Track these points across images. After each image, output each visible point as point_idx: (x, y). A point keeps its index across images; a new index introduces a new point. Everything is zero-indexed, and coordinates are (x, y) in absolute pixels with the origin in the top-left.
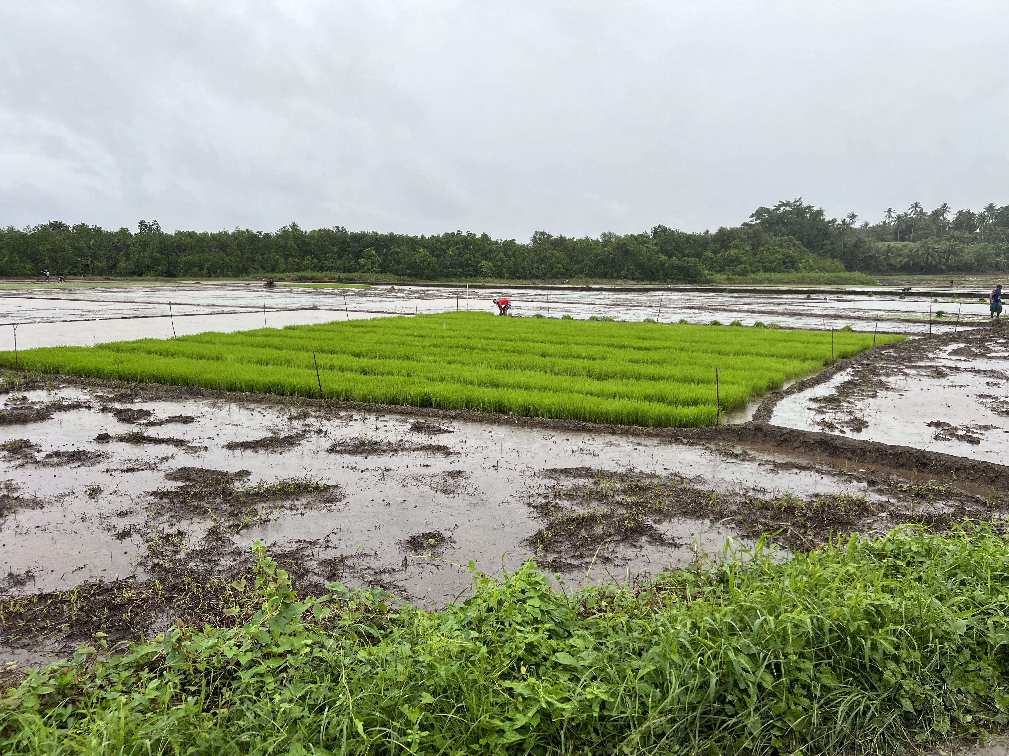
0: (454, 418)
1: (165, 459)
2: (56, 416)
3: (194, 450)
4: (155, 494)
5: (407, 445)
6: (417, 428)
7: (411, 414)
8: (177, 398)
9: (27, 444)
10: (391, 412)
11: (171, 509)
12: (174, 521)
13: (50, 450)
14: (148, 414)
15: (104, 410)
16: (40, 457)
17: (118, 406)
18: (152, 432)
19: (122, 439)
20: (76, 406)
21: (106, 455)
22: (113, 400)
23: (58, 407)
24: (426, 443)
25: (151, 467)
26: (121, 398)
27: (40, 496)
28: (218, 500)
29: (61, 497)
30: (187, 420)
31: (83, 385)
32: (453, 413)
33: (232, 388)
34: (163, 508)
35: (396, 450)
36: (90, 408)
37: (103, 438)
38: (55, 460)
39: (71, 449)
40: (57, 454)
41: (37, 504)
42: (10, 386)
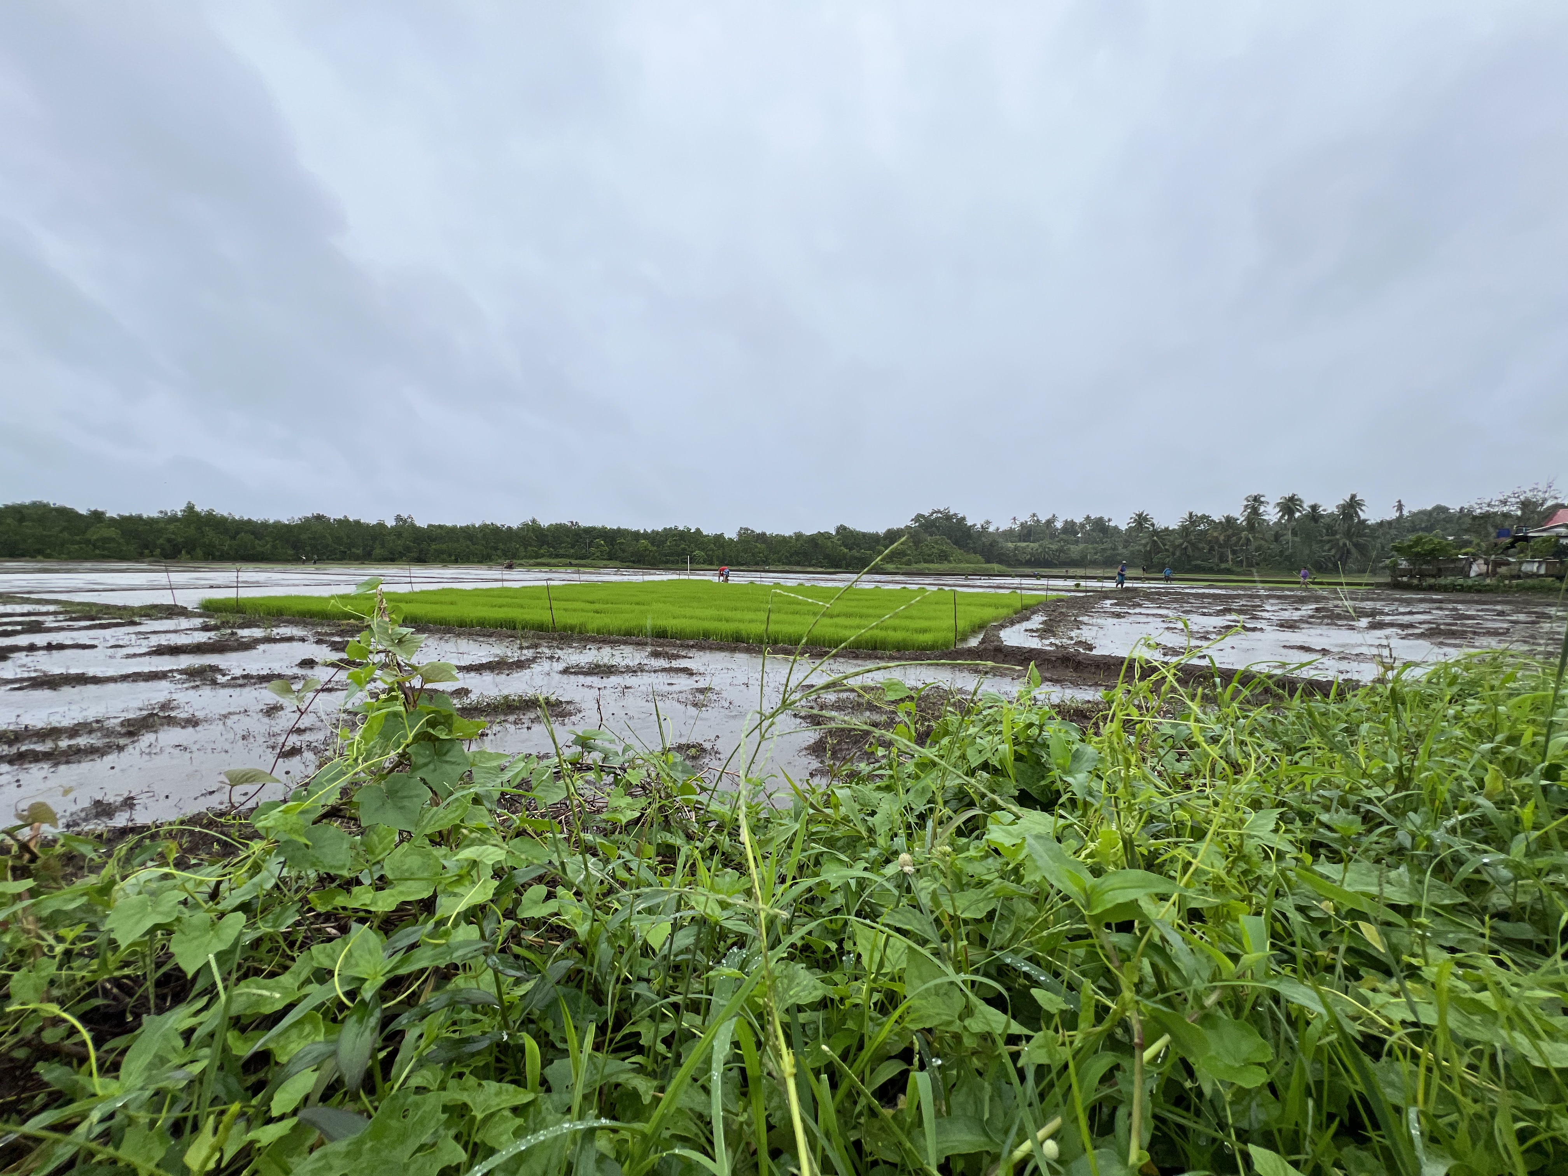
6: (656, 655)
19: (329, 664)
32: (692, 643)
41: (193, 722)
42: (224, 624)
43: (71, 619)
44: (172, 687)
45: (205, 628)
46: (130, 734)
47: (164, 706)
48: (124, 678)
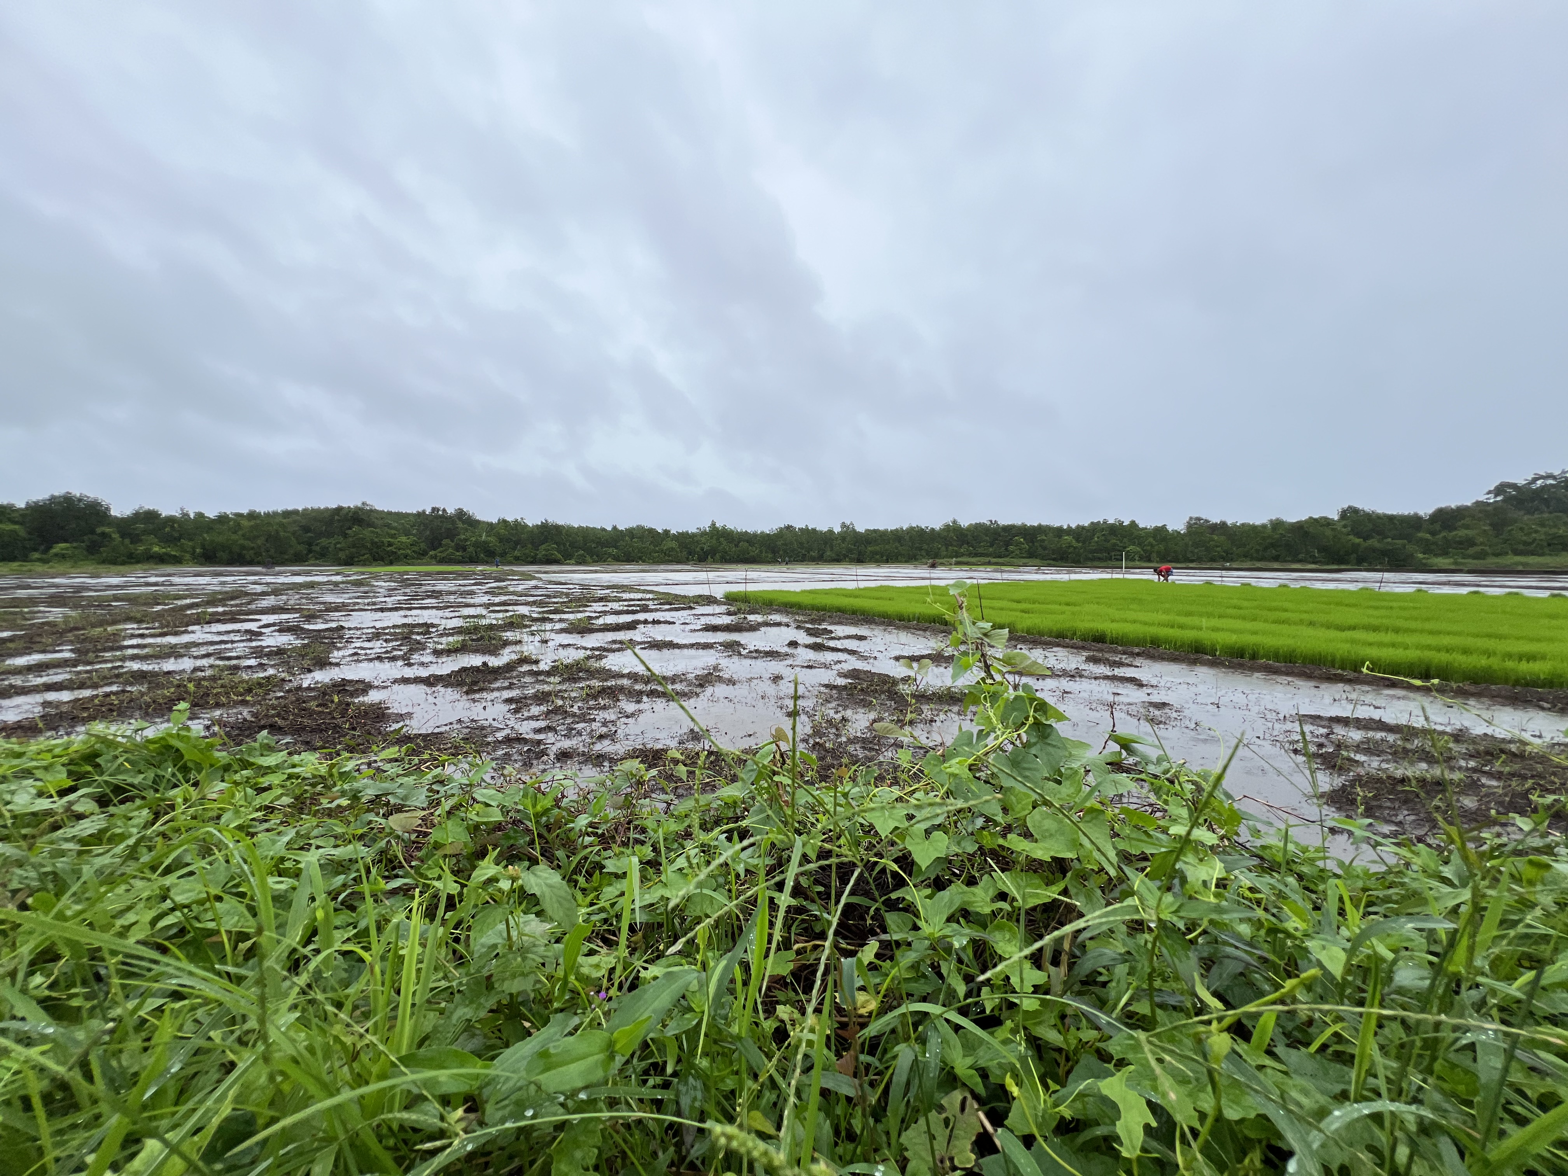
0: (1138, 654)
1: (840, 662)
2: (763, 629)
3: (865, 658)
4: (826, 686)
5: (1085, 673)
7: (1083, 648)
8: (855, 623)
9: (738, 644)
10: (1058, 645)
11: (838, 699)
12: (840, 709)
13: (752, 648)
14: (831, 632)
15: (798, 627)
16: (744, 652)
17: (810, 626)
18: (832, 644)
19: (807, 646)
20: (779, 624)
21: (793, 656)
22: (806, 622)
23: (767, 624)
24: (1110, 674)
25: (826, 666)
26: (812, 621)
27: (735, 677)
28: (883, 696)
29: (750, 679)
30: (861, 638)
31: (787, 613)
32: (1137, 650)
33: (901, 618)
34: (831, 697)
35: (1073, 676)
36: (788, 626)
37: (793, 644)
38: (754, 655)
39: (768, 649)
40: (757, 651)
41: (731, 682)
42: (739, 611)
43: (661, 604)
44: (718, 655)
45: (729, 614)
46: (701, 686)
47: (716, 668)
48: (691, 646)
